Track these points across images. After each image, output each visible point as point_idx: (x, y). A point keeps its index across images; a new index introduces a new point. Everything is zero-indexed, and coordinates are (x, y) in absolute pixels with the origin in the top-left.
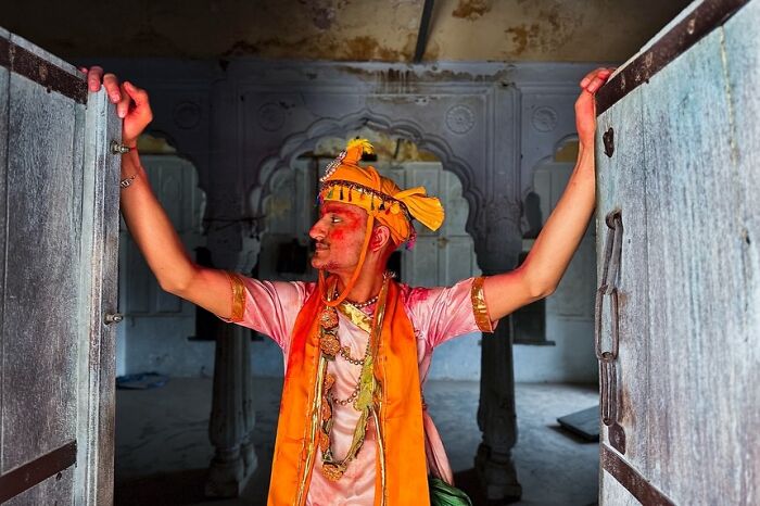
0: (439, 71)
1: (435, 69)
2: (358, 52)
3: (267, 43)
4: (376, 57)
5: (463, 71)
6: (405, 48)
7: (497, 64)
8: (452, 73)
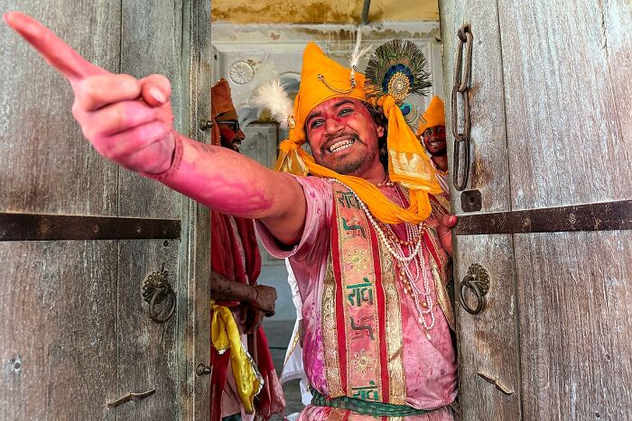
0: (383, 30)
1: (379, 28)
2: (315, 16)
3: (235, 11)
4: (329, 20)
5: (403, 30)
6: (353, 12)
7: (432, 23)
8: (394, 32)
